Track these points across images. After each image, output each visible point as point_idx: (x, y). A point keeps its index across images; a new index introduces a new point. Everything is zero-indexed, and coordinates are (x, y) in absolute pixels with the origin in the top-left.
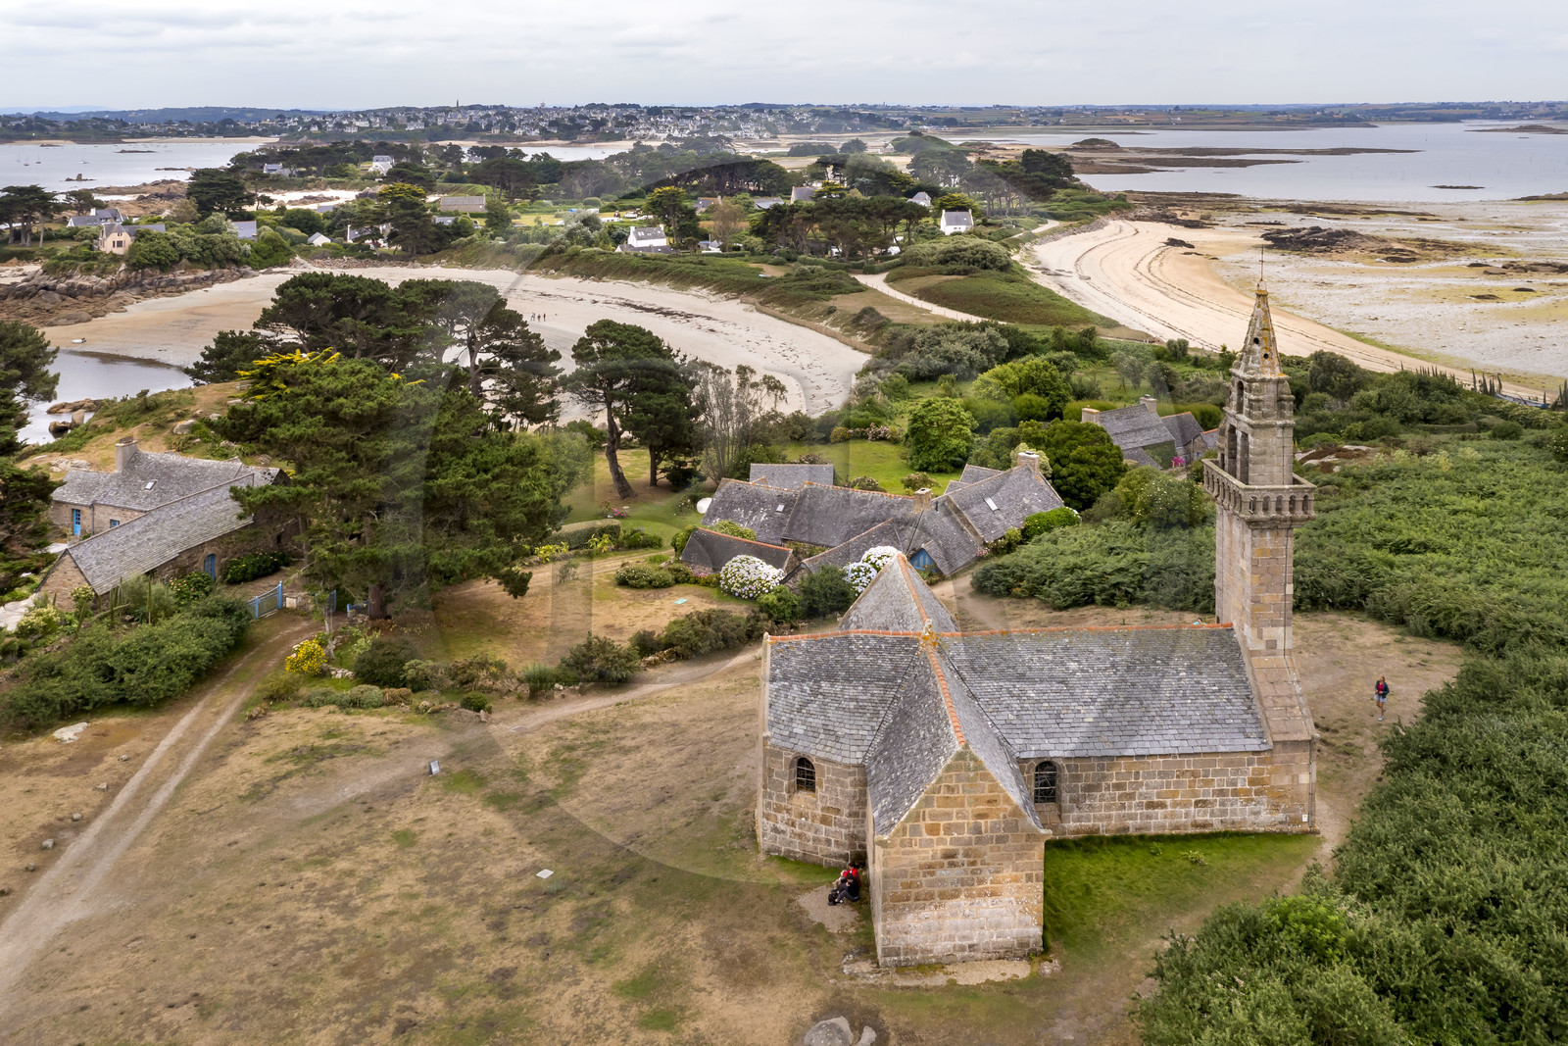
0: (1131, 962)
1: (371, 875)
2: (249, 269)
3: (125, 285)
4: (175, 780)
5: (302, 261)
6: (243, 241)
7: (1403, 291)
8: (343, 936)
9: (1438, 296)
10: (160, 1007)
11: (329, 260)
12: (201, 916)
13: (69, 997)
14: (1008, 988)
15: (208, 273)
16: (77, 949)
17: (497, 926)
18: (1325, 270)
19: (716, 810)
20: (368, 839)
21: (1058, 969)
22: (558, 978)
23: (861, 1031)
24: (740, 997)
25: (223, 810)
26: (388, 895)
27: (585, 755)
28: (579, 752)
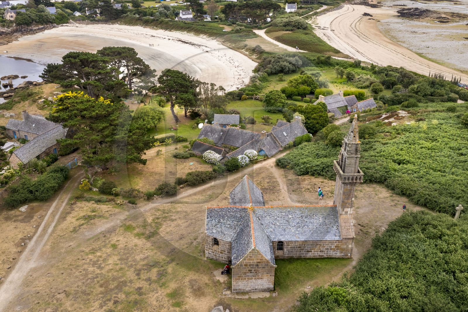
0: (295, 294)
1: (106, 258)
2: (55, 24)
3: (16, 31)
4: (53, 224)
5: (73, 22)
6: (52, 15)
7: (441, 35)
8: (100, 276)
9: (452, 38)
10: (56, 294)
11: (81, 21)
12: (64, 267)
13: (34, 289)
14: (263, 300)
15: (42, 26)
16: (34, 276)
17: (138, 274)
18: (416, 26)
19: (195, 243)
20: (105, 246)
21: (277, 295)
22: (153, 291)
23: (226, 310)
24: (197, 299)
25: (67, 235)
26: (110, 264)
27: (162, 221)
28: (160, 220)
